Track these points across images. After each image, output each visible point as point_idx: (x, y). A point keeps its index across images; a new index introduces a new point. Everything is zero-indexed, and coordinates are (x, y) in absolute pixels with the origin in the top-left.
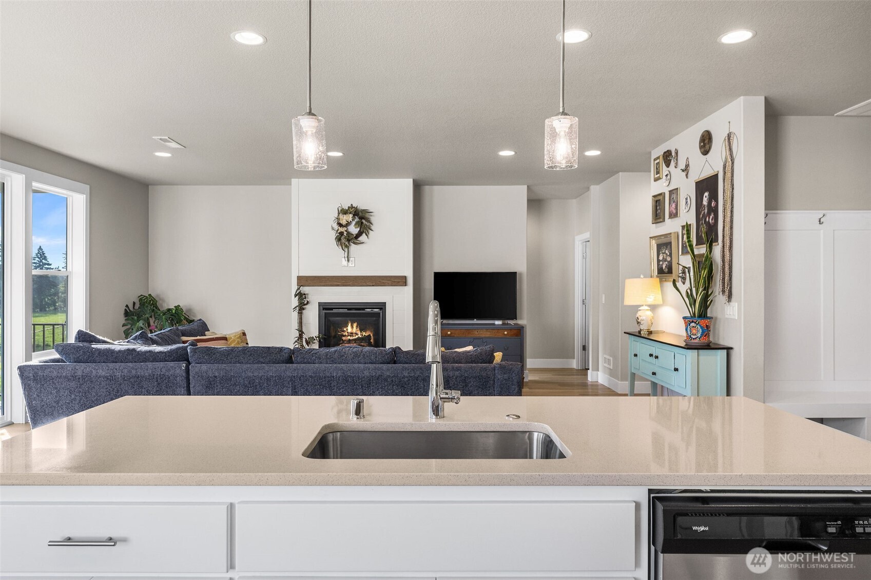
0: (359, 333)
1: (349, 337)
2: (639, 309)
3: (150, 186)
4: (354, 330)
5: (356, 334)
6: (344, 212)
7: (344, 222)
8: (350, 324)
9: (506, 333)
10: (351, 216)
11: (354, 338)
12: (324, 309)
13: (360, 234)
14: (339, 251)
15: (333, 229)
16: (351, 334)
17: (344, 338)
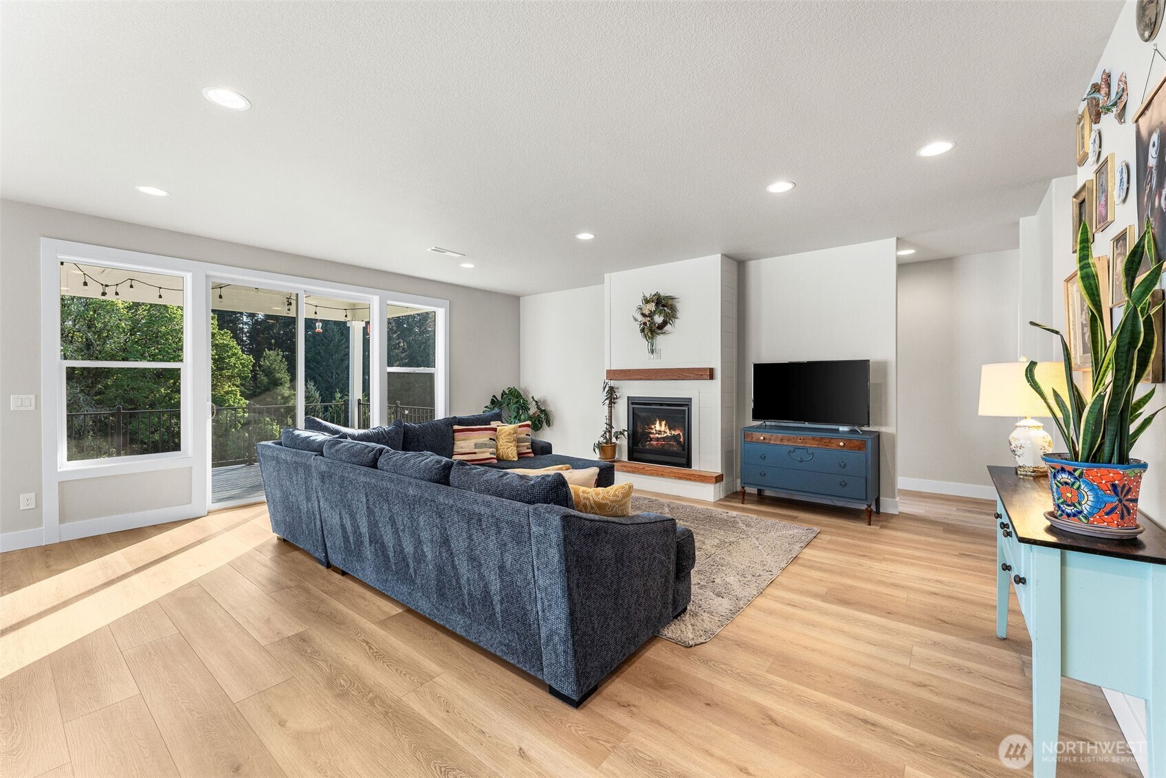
0: (668, 431)
1: (657, 435)
2: (1017, 424)
3: (521, 298)
4: (663, 428)
5: (665, 432)
6: (647, 301)
7: (647, 312)
8: (658, 422)
9: (841, 444)
10: (654, 304)
11: (662, 436)
12: (633, 404)
13: (665, 323)
14: (644, 343)
15: (636, 320)
16: (660, 432)
17: (651, 436)
